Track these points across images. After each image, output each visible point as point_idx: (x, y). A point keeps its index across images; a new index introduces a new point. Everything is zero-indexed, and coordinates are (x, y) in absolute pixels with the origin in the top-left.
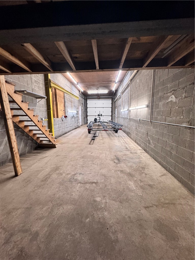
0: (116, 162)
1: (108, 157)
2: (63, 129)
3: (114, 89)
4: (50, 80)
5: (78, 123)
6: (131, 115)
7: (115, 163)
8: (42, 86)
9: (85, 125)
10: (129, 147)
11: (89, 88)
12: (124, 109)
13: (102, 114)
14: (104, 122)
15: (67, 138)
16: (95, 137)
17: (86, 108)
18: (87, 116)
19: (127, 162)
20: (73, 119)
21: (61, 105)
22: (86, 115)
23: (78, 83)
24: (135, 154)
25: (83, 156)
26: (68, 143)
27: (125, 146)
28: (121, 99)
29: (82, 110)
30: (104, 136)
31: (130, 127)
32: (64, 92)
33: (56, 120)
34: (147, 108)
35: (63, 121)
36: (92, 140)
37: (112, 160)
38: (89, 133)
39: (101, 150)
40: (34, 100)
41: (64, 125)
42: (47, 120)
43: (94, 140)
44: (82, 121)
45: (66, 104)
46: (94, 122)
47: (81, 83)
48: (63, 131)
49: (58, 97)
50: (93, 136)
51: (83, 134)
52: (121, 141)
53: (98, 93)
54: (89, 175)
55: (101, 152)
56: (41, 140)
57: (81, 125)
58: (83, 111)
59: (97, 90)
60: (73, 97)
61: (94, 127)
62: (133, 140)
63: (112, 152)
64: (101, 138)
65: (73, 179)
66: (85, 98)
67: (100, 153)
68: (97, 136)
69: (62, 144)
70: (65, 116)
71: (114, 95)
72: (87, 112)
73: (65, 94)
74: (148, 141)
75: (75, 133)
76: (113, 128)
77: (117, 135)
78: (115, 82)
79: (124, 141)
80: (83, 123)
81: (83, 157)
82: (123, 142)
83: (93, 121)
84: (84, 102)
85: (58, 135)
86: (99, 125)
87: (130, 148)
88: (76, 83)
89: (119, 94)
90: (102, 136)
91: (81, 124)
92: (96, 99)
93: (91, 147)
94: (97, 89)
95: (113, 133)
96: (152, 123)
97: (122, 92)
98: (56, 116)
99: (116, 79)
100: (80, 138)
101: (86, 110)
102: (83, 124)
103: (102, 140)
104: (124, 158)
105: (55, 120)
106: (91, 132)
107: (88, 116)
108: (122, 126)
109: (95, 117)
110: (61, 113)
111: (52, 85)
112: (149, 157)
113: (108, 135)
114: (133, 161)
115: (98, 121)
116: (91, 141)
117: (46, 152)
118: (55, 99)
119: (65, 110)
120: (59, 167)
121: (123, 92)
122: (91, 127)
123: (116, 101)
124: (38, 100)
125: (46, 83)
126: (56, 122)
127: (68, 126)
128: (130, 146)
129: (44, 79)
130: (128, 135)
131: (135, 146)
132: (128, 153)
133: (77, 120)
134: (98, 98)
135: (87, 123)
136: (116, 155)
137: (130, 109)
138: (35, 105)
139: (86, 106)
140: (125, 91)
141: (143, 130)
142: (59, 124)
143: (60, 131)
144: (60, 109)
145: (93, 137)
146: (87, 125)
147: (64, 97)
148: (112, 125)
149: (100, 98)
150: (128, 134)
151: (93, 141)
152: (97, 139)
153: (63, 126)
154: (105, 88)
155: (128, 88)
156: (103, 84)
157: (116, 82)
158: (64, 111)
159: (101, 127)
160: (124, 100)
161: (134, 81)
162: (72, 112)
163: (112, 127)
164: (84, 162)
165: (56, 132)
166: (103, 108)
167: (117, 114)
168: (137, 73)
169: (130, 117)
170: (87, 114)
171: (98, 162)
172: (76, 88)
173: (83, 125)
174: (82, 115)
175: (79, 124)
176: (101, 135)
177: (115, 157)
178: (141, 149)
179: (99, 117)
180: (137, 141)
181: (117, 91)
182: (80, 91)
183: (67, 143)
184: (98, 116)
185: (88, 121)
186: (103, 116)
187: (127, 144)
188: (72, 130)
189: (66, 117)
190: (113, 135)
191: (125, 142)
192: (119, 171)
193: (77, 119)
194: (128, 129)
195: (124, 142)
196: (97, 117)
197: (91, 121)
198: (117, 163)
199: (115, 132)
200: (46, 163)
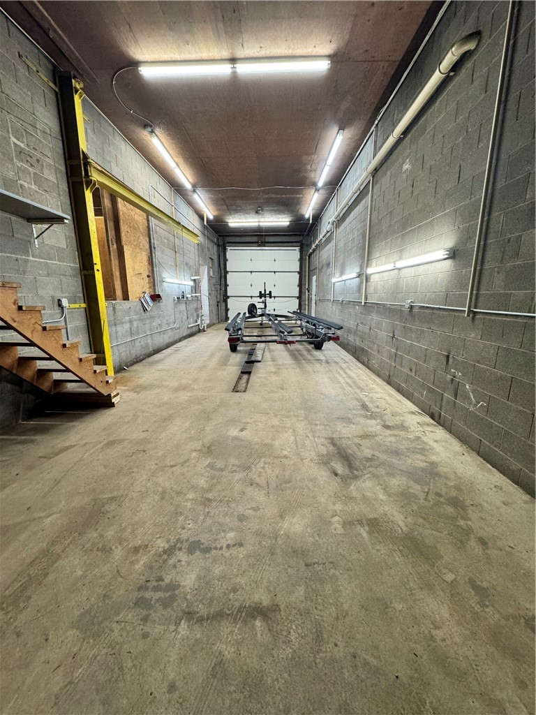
0: (340, 472)
1: (304, 445)
2: (148, 337)
3: (308, 212)
4: (85, 157)
5: (198, 317)
6: (371, 290)
7: (336, 475)
8: (55, 176)
9: (220, 325)
10: (372, 402)
11: (233, 207)
12: (342, 273)
13: (270, 292)
14: (277, 316)
15: (160, 366)
16: (253, 362)
17: (223, 274)
18: (226, 298)
19: (382, 471)
20: (182, 307)
21: (139, 257)
22: (222, 294)
23: (194, 186)
24: (402, 433)
25: (212, 444)
26: (163, 386)
27: (356, 396)
28: (333, 243)
29: (210, 278)
30: (280, 362)
31: (367, 331)
32: (148, 213)
33: (118, 307)
34: (449, 262)
35: (145, 310)
36: (242, 373)
37: (324, 461)
38: (233, 349)
39: (276, 416)
40: (15, 226)
41: (150, 323)
42: (84, 305)
43: (249, 373)
44: (211, 312)
45: (158, 255)
46: (247, 315)
47: (203, 186)
48: (147, 345)
49: (123, 228)
50: (246, 360)
51: (212, 355)
52: (342, 381)
53: (262, 224)
54: (234, 551)
55: (276, 422)
56: (55, 380)
57: (209, 326)
58: (214, 281)
59: (257, 216)
60: (180, 232)
61: (248, 330)
62: (378, 375)
63: (317, 425)
64: (273, 369)
65: (156, 589)
66: (221, 243)
67: (273, 426)
68: (260, 362)
69: (138, 390)
70: (153, 294)
71: (307, 235)
72: (226, 285)
73: (153, 220)
74: (451, 387)
75: (186, 349)
76: (309, 333)
77: (322, 357)
78: (314, 184)
79: (350, 377)
80: (215, 318)
81: (209, 448)
82: (347, 383)
83: (245, 314)
84: (216, 253)
85: (129, 359)
86: (262, 326)
87: (377, 407)
88: (188, 186)
89: (325, 226)
90: (273, 360)
91: (208, 322)
92: (254, 244)
93: (239, 403)
94: (257, 212)
95: (309, 351)
96: (473, 318)
97: (338, 219)
98: (119, 292)
99: (318, 172)
100: (202, 368)
101: (223, 280)
102: (215, 321)
103: (275, 373)
104: (368, 453)
105: (114, 309)
106: (238, 348)
107: (228, 297)
108: (342, 328)
109: (250, 301)
110: (138, 286)
111: (95, 176)
112: (456, 445)
113: (295, 356)
114: (404, 468)
115: (259, 312)
116: (240, 378)
117: (74, 424)
118: (113, 232)
119: (151, 276)
120: (106, 507)
121: (340, 221)
122: (240, 331)
123: (314, 250)
124: (36, 228)
125: (71, 166)
126: (119, 313)
127: (165, 327)
128: (375, 396)
129: (61, 152)
130: (357, 359)
131: (391, 396)
132: (374, 426)
133: (196, 309)
134: (258, 242)
135: (227, 319)
136: (334, 436)
137: (369, 271)
138: (26, 246)
139: (222, 266)
140: (350, 213)
141: (427, 342)
142: (131, 322)
143: (137, 344)
144: (134, 270)
145: (247, 362)
146: (224, 325)
147: (149, 230)
148: (304, 324)
149: (265, 243)
150: (358, 353)
151: (245, 377)
152: (260, 372)
153: (147, 326)
154: (281, 208)
155: (363, 202)
156: (277, 192)
157: (320, 184)
158: (148, 276)
159: (269, 332)
160: (342, 245)
161: (389, 173)
162: (179, 282)
163: (304, 330)
164: (212, 472)
165: (122, 349)
166: (275, 272)
167: (318, 292)
168: (404, 138)
169: (366, 299)
170: (226, 290)
171: (269, 471)
172: (190, 204)
173: (214, 324)
174: (210, 294)
175: (202, 320)
176: (273, 357)
177: (331, 448)
178: (415, 408)
179: (261, 300)
180: (394, 379)
181: (317, 218)
182: (201, 217)
183: (159, 387)
184: (261, 298)
185: (229, 312)
186: (275, 297)
187: (362, 389)
188: (180, 340)
189: (156, 297)
190: (309, 357)
191: (354, 382)
192: (360, 523)
193: (195, 305)
194: (358, 339)
195: (348, 380)
196: (256, 301)
197: (239, 314)
198: (345, 480)
199: (313, 346)
200: (57, 482)
